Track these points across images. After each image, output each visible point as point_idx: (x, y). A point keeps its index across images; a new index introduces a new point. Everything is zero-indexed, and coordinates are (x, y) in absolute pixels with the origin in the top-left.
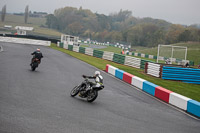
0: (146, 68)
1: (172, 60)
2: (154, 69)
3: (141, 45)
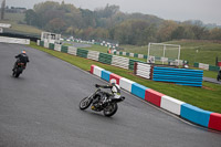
0: (136, 69)
1: (164, 60)
2: (144, 70)
3: (129, 43)
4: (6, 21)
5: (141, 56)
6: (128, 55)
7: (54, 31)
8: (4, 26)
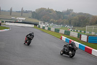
0: (81, 37)
1: (93, 33)
2: (84, 38)
3: (78, 26)
4: (24, 17)
5: (83, 32)
6: (77, 31)
7: (45, 21)
8: (23, 19)
